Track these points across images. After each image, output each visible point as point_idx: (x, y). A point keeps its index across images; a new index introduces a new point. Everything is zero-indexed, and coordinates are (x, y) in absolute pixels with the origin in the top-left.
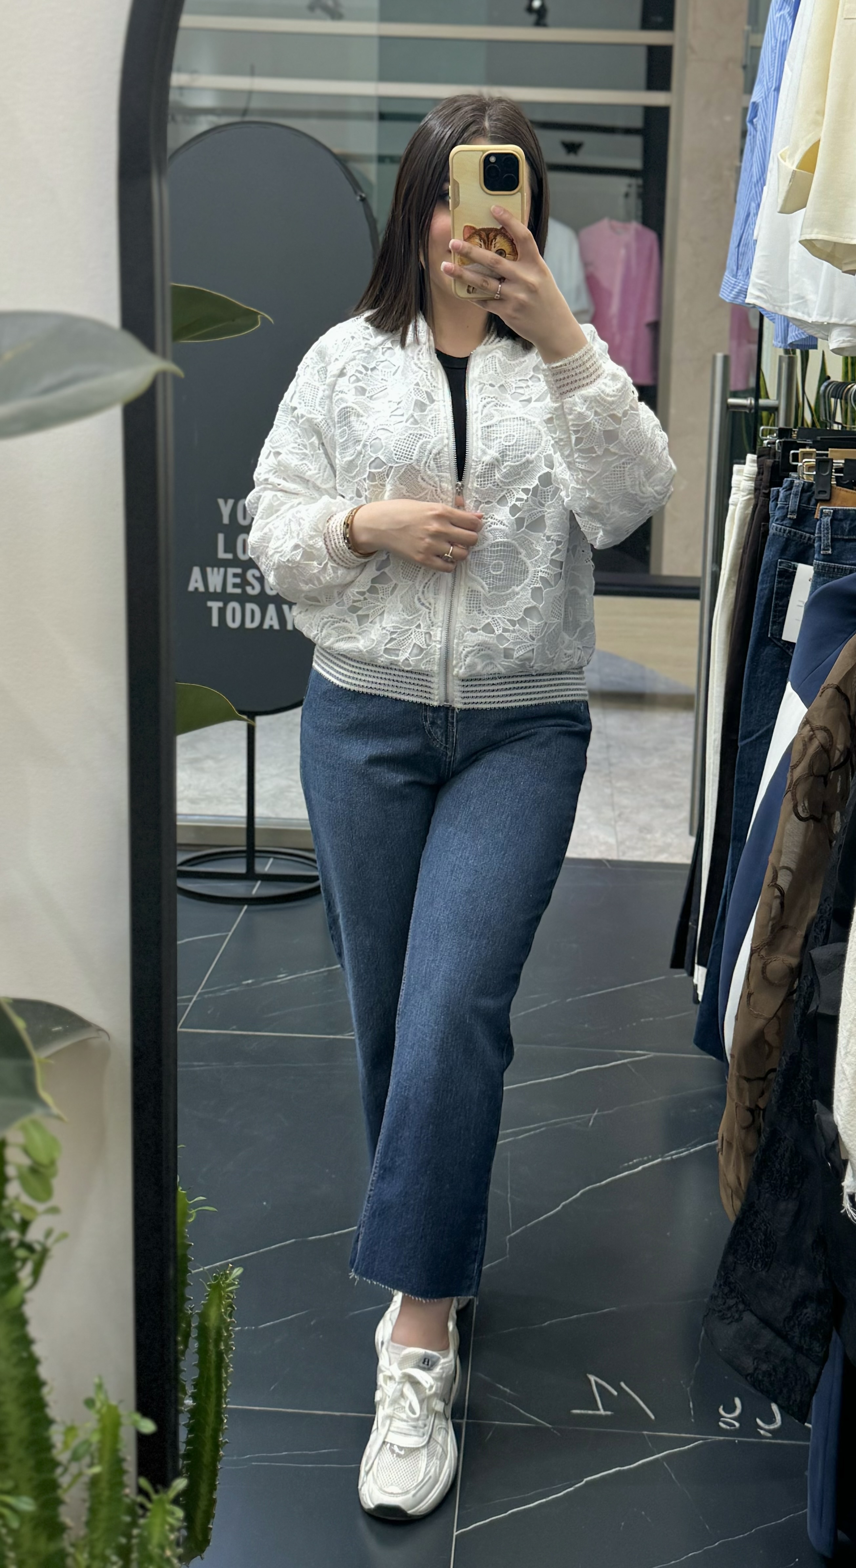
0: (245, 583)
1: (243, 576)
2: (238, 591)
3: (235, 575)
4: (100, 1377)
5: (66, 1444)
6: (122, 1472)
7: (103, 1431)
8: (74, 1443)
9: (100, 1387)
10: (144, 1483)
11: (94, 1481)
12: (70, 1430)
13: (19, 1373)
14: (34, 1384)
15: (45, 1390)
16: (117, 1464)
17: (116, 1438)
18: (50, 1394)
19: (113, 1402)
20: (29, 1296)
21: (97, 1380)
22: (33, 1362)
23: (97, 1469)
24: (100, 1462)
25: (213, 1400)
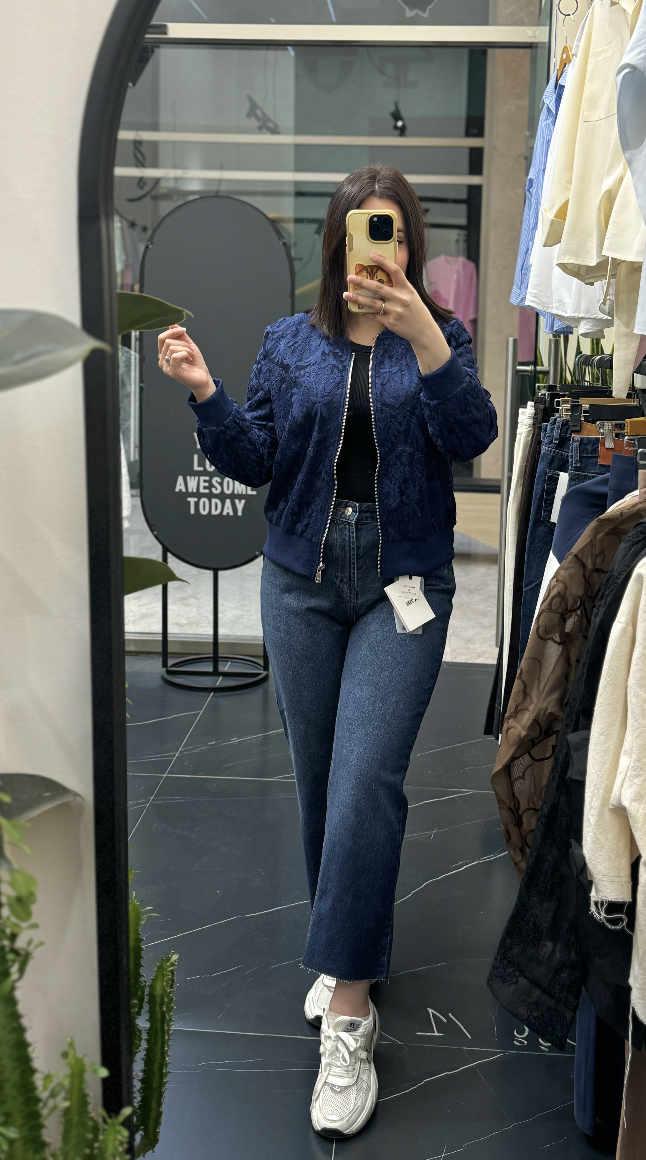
2: (207, 491)
4: (72, 1038)
5: (45, 1088)
6: (88, 1104)
7: (72, 1076)
8: (51, 1086)
9: (71, 1045)
11: (67, 1111)
12: (48, 1078)
13: (10, 1038)
14: (22, 1045)
15: (30, 1049)
17: (82, 1081)
18: (34, 1052)
19: (80, 1056)
20: (18, 984)
21: (69, 1040)
22: (21, 1030)
23: (68, 1103)
24: (70, 1098)
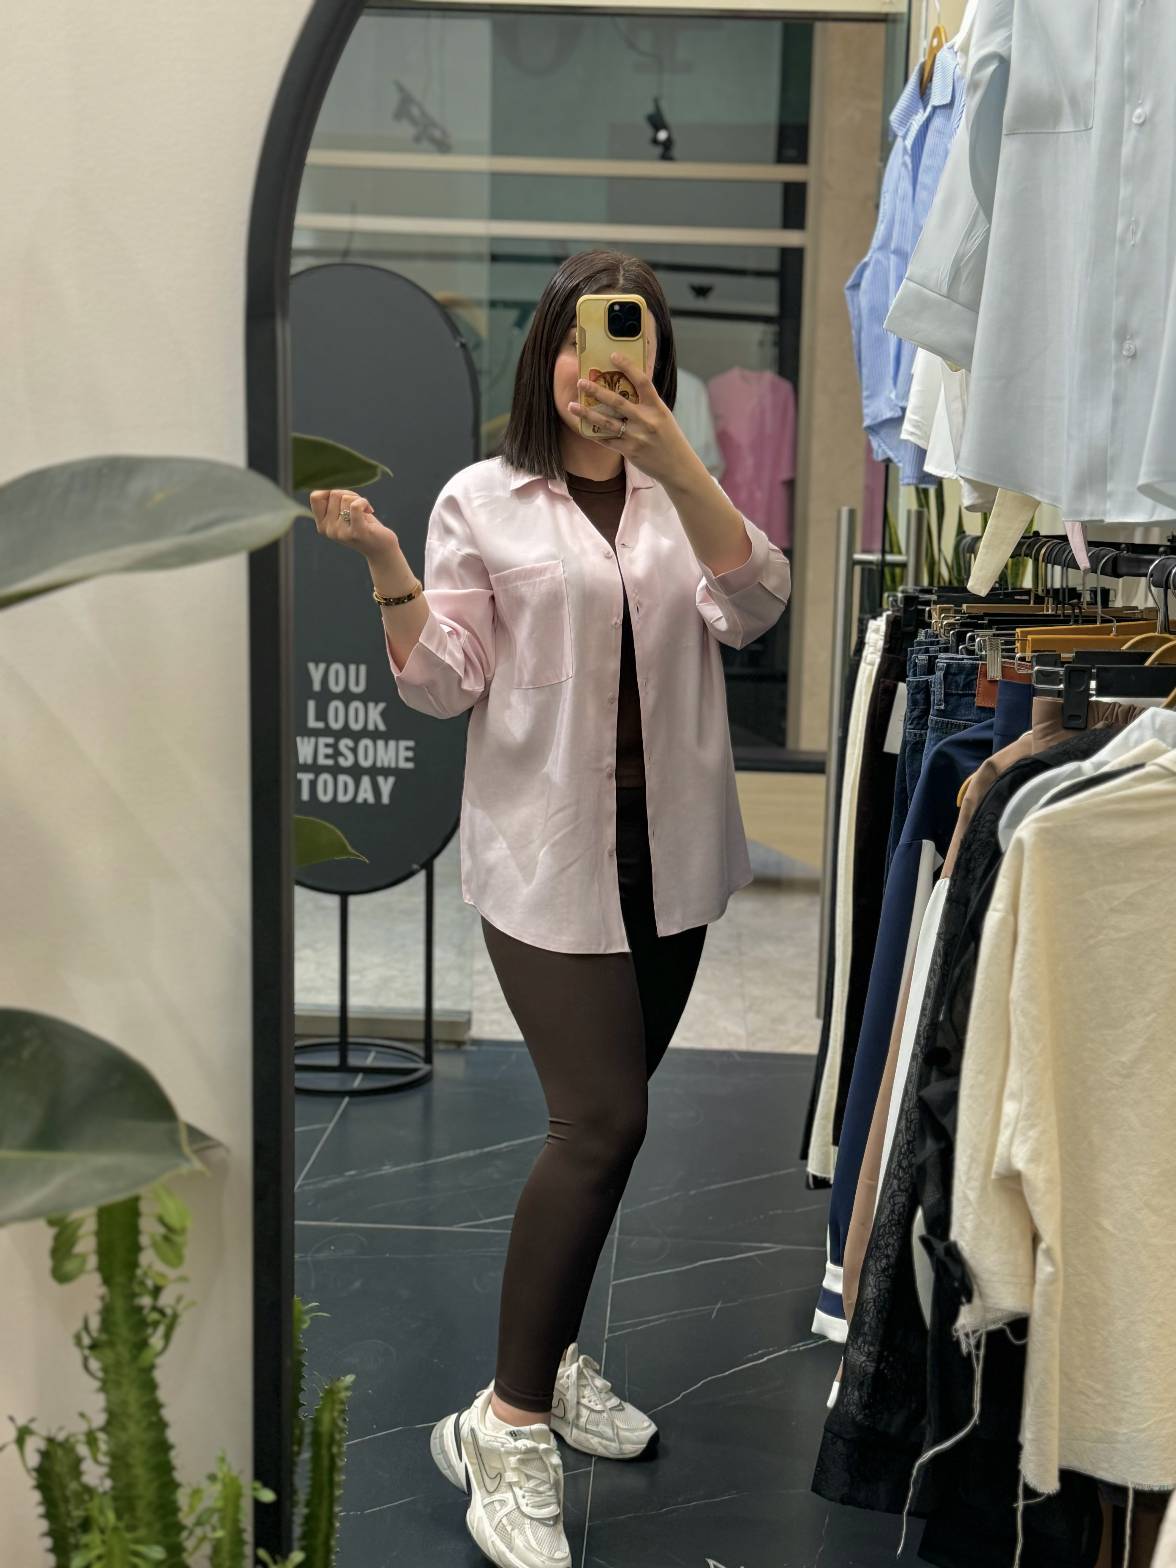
0: (337, 754)
1: (335, 746)
2: (330, 762)
3: (327, 745)
4: (223, 1451)
5: (191, 1509)
6: (241, 1543)
7: (226, 1499)
8: (198, 1509)
10: (263, 1554)
11: (217, 1545)
12: (196, 1493)
13: (149, 1437)
14: (163, 1447)
15: (173, 1454)
16: (238, 1532)
17: (237, 1508)
18: (177, 1457)
19: (234, 1473)
20: (159, 1361)
21: (220, 1454)
22: (161, 1425)
23: (220, 1534)
24: (223, 1527)
25: (325, 1504)
